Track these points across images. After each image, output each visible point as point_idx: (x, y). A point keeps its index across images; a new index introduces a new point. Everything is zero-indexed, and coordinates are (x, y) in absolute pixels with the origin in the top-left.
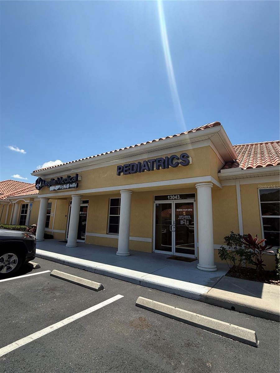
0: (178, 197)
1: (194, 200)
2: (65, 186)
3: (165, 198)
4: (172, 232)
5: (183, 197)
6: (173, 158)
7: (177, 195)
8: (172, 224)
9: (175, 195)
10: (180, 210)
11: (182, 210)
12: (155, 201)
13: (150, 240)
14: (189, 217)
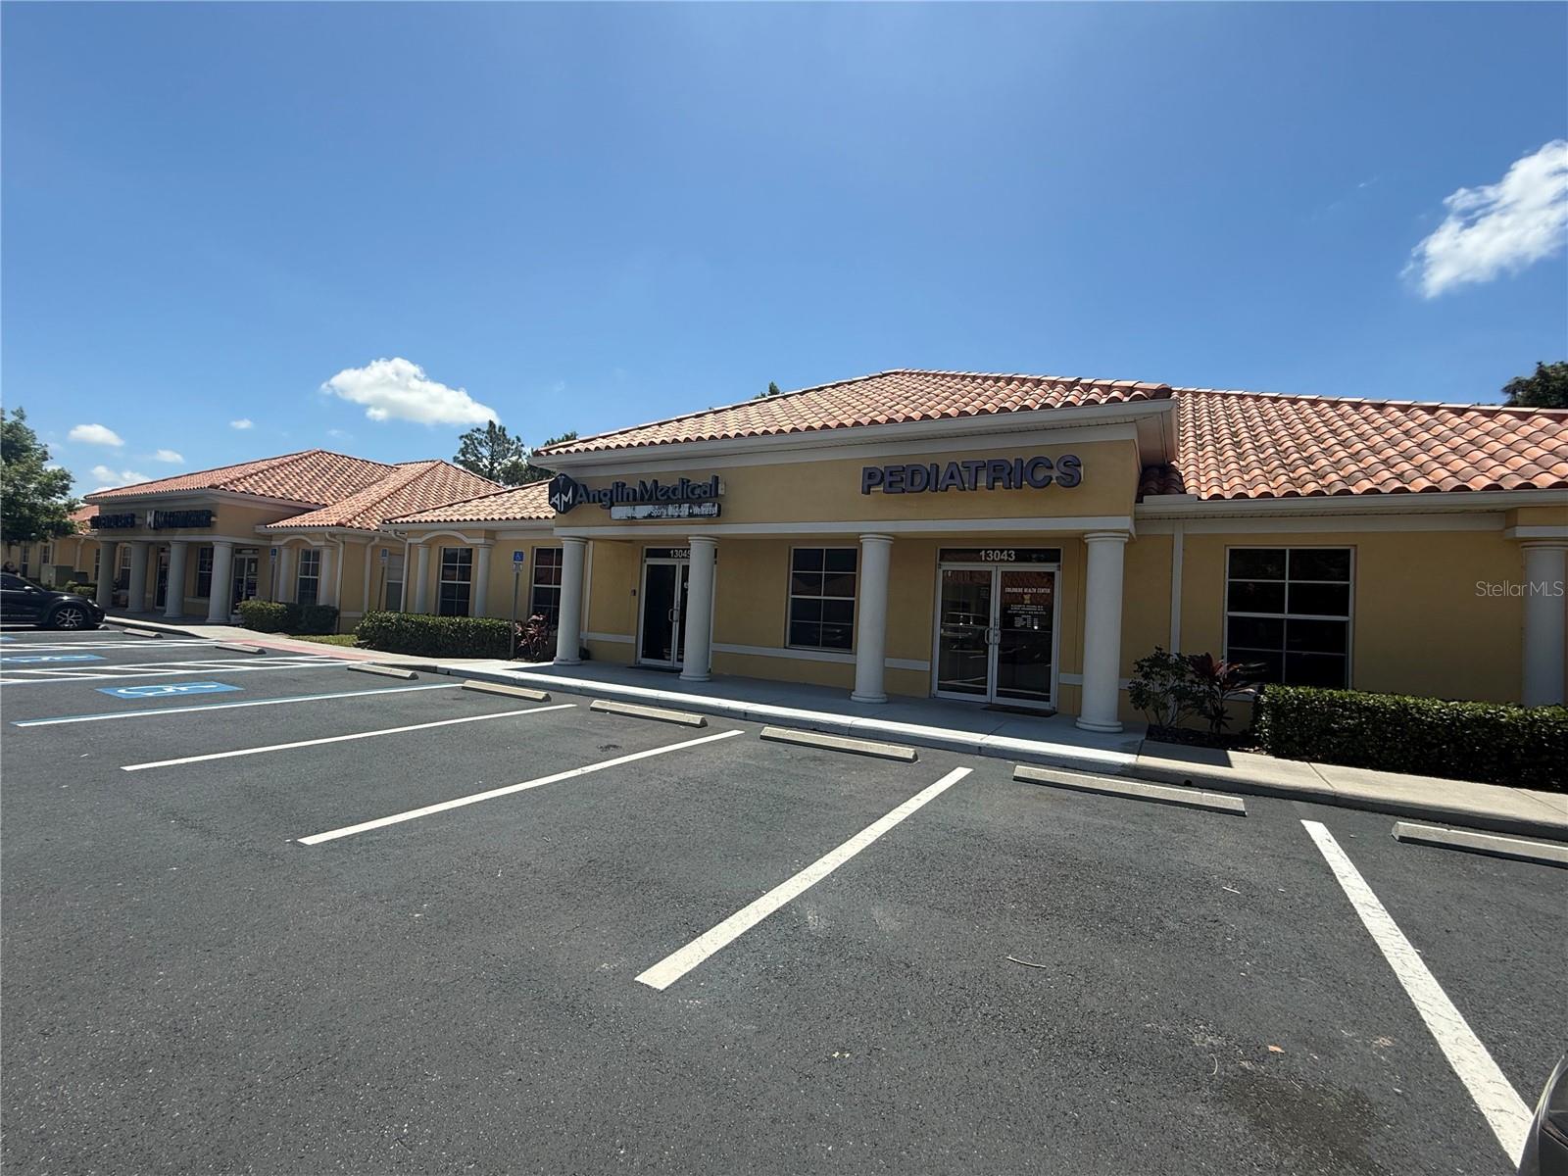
0: (1009, 555)
1: (1056, 564)
2: (671, 510)
3: (972, 554)
4: (991, 647)
5: (1023, 556)
6: (1036, 463)
7: (1008, 550)
8: (992, 625)
9: (1002, 551)
10: (1015, 590)
11: (1020, 590)
12: (942, 563)
13: (927, 664)
14: (1040, 608)
